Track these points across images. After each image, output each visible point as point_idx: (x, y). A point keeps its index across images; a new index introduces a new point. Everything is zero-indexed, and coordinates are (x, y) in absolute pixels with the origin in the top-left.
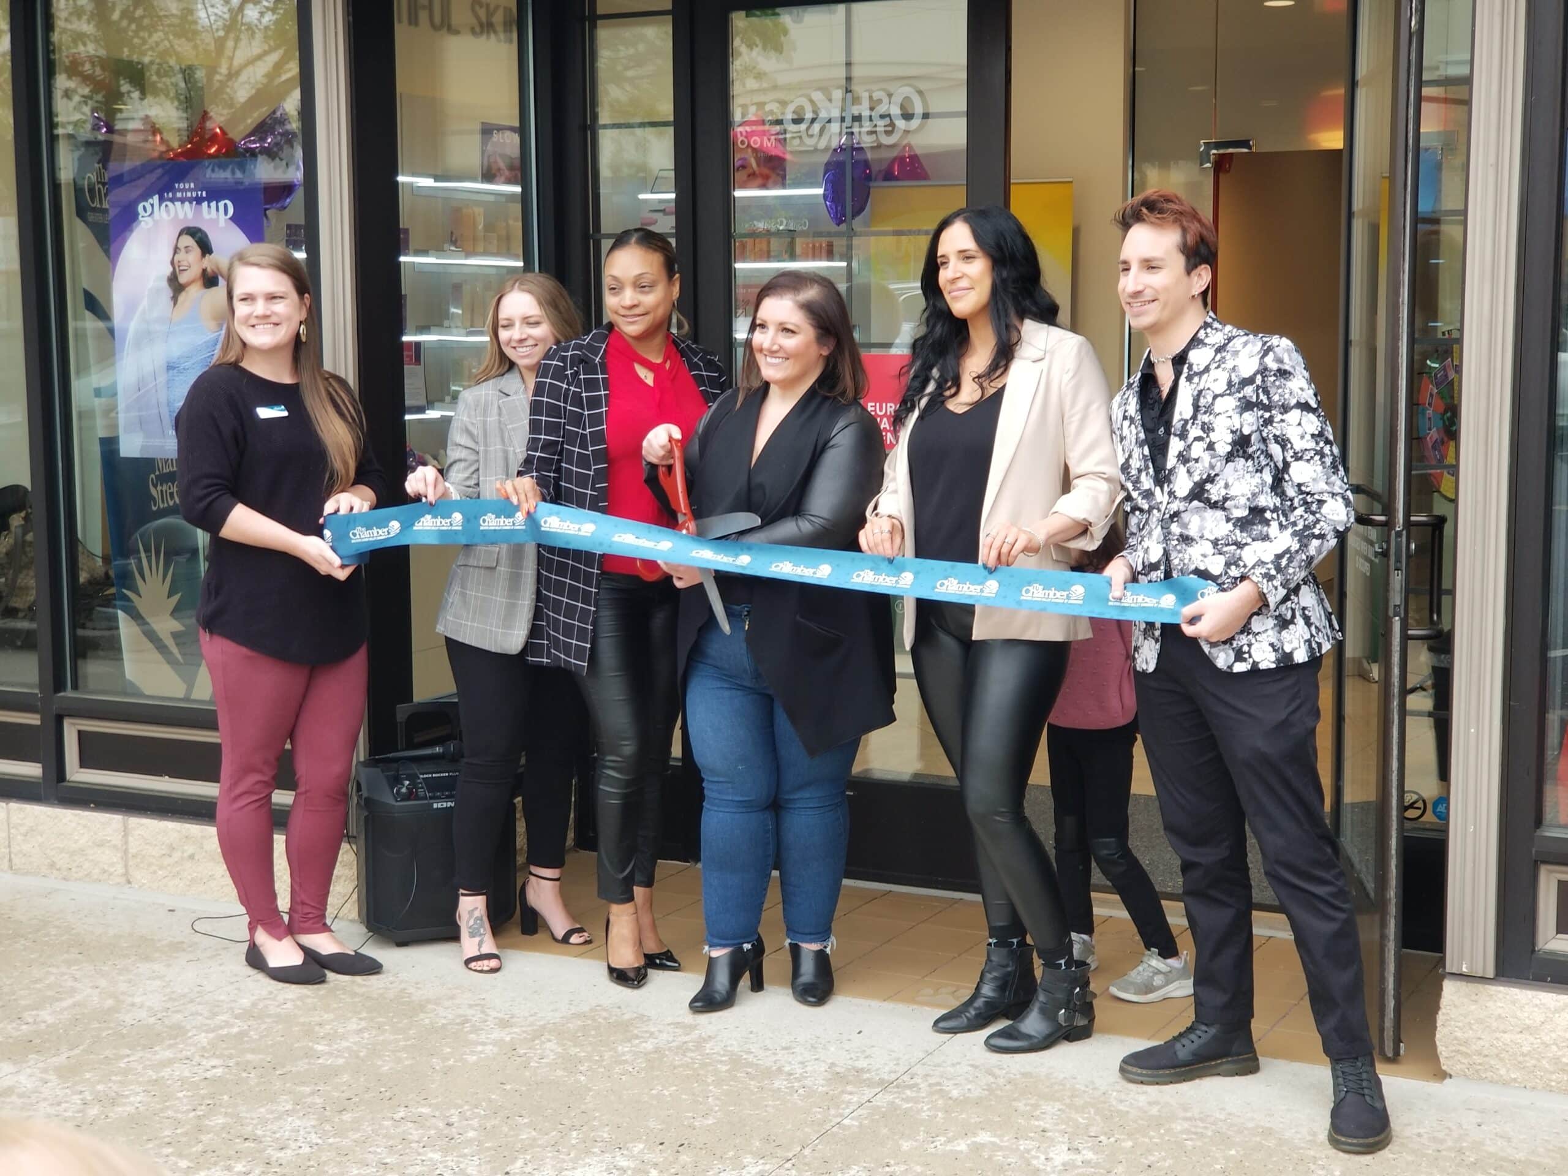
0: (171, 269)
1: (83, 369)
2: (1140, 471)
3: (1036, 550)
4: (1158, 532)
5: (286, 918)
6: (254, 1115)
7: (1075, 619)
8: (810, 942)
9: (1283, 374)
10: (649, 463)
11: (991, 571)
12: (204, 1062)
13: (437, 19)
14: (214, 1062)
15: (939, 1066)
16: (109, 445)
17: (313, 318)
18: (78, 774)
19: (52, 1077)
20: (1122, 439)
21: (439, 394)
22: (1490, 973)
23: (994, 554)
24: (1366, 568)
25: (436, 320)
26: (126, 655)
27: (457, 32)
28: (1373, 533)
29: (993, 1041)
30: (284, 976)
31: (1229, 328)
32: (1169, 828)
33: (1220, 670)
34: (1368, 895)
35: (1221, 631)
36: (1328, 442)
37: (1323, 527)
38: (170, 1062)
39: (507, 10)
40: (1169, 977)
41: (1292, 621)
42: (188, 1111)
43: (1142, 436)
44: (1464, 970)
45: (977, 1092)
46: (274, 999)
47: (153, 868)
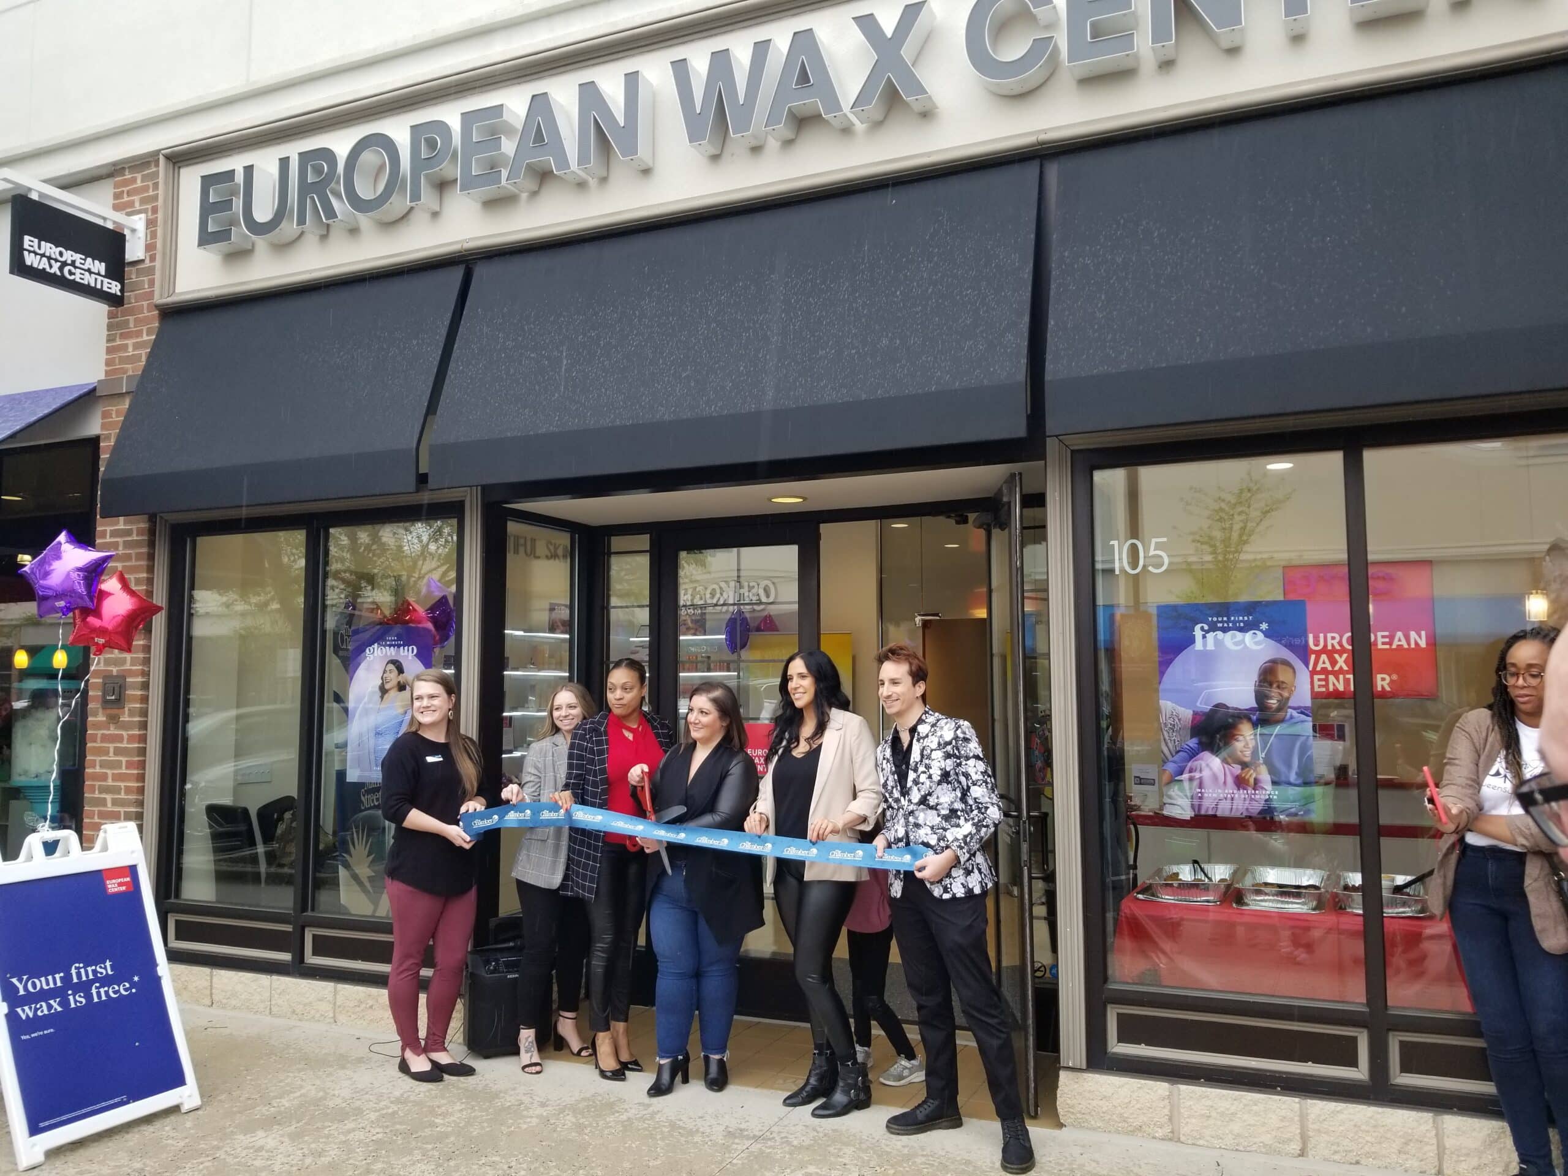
0: (381, 682)
1: (330, 729)
2: (893, 787)
3: (838, 832)
4: (902, 821)
5: (423, 1043)
6: (400, 1163)
7: (860, 868)
8: (715, 1054)
9: (966, 740)
10: (633, 786)
11: (814, 844)
12: (372, 1130)
13: (529, 551)
14: (378, 1130)
15: (786, 1126)
16: (341, 775)
17: (456, 708)
18: (311, 959)
19: (286, 1139)
20: (883, 770)
21: (521, 743)
22: (1084, 1067)
23: (815, 834)
24: (1008, 839)
25: (521, 704)
26: (341, 888)
27: (539, 557)
28: (1011, 821)
29: (817, 1112)
30: (420, 1077)
31: (937, 714)
32: (910, 985)
33: (935, 897)
34: (1017, 1022)
35: (935, 876)
36: (989, 776)
37: (989, 822)
38: (354, 1130)
39: (565, 548)
40: (912, 1071)
41: (972, 871)
42: (362, 1160)
43: (893, 769)
44: (1070, 1064)
45: (807, 1142)
46: (413, 1092)
47: (349, 1014)
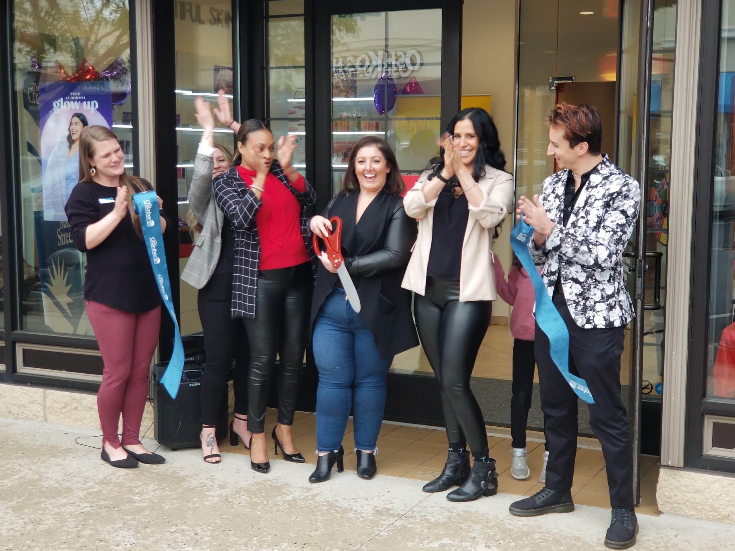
0: (68, 133)
1: (27, 179)
5: (120, 437)
6: (105, 529)
8: (366, 449)
12: (81, 504)
13: (194, 16)
14: (86, 505)
15: (425, 507)
16: (39, 215)
18: (22, 369)
19: (10, 511)
22: (681, 465)
25: (191, 157)
26: (45, 313)
27: (203, 22)
29: (451, 496)
30: (119, 464)
38: (65, 504)
39: (227, 13)
41: (614, 307)
42: (74, 528)
44: (669, 463)
45: (442, 520)
46: (114, 475)
47: (58, 413)
